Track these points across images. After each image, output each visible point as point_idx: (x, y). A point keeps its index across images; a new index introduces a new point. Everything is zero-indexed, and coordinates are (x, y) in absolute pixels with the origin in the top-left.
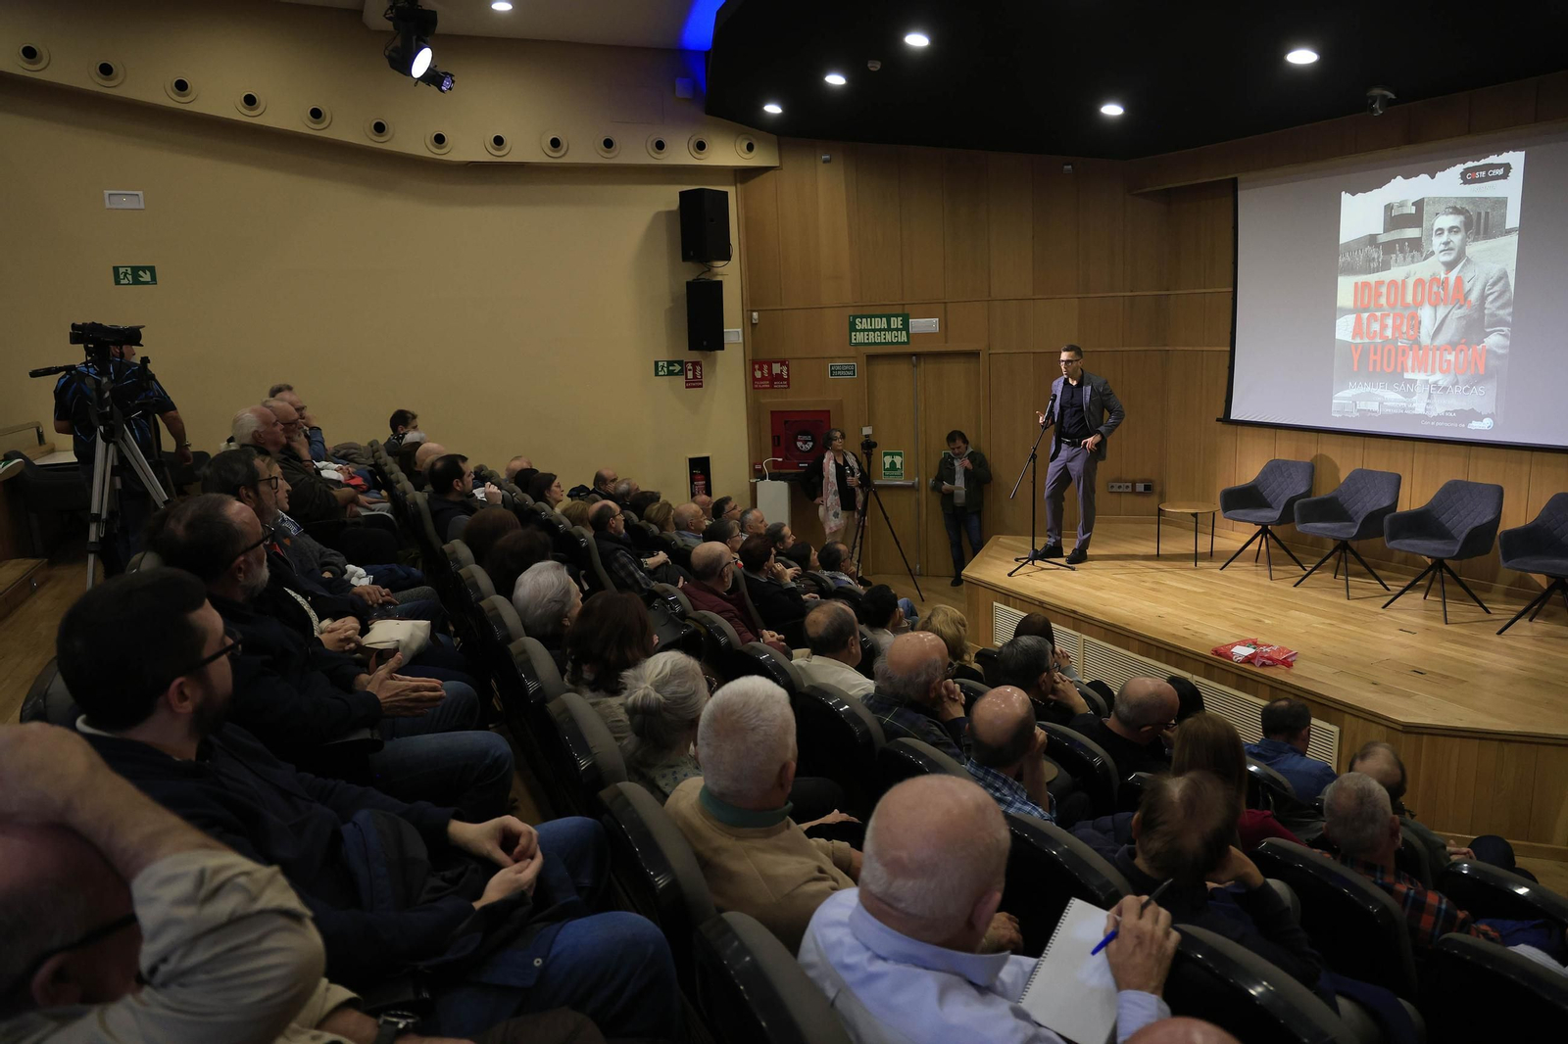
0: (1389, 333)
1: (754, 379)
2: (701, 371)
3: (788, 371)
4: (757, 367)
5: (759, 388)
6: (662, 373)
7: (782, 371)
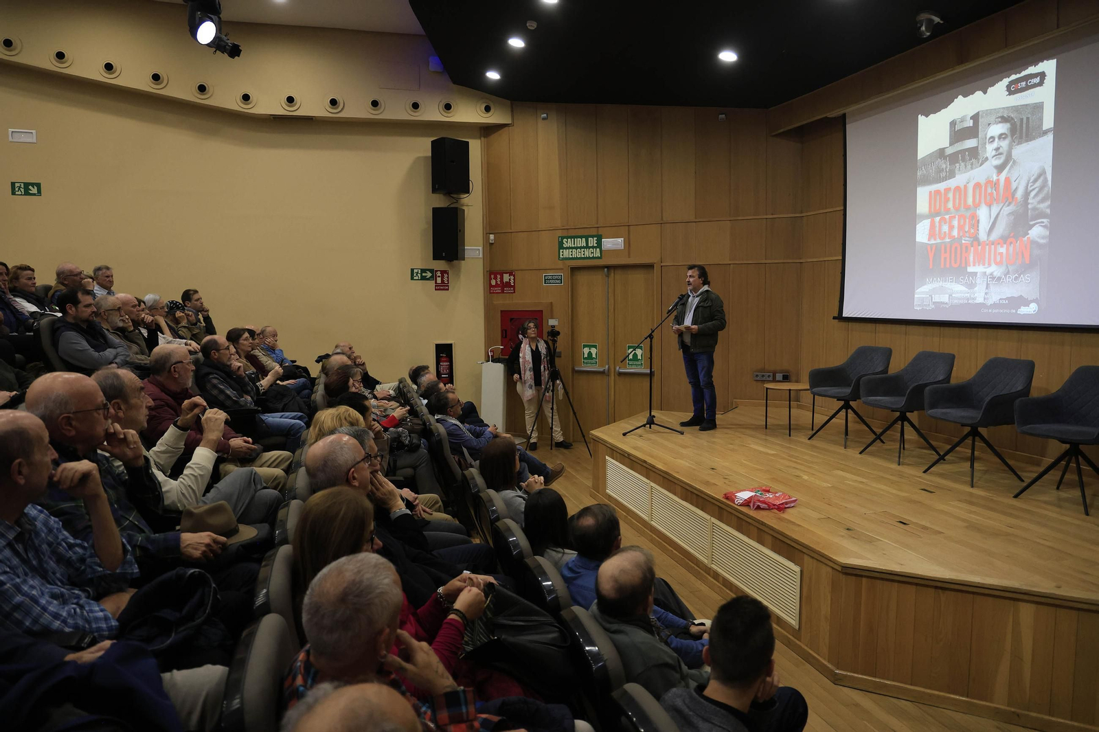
0: (955, 233)
1: (491, 286)
2: (448, 278)
3: (514, 279)
4: (492, 276)
5: (494, 293)
6: (417, 278)
7: (510, 280)
